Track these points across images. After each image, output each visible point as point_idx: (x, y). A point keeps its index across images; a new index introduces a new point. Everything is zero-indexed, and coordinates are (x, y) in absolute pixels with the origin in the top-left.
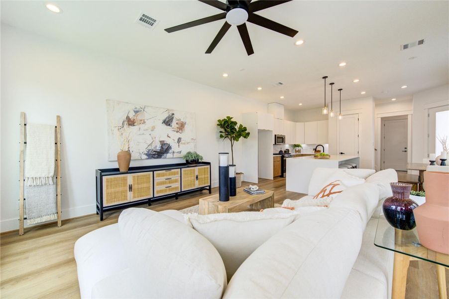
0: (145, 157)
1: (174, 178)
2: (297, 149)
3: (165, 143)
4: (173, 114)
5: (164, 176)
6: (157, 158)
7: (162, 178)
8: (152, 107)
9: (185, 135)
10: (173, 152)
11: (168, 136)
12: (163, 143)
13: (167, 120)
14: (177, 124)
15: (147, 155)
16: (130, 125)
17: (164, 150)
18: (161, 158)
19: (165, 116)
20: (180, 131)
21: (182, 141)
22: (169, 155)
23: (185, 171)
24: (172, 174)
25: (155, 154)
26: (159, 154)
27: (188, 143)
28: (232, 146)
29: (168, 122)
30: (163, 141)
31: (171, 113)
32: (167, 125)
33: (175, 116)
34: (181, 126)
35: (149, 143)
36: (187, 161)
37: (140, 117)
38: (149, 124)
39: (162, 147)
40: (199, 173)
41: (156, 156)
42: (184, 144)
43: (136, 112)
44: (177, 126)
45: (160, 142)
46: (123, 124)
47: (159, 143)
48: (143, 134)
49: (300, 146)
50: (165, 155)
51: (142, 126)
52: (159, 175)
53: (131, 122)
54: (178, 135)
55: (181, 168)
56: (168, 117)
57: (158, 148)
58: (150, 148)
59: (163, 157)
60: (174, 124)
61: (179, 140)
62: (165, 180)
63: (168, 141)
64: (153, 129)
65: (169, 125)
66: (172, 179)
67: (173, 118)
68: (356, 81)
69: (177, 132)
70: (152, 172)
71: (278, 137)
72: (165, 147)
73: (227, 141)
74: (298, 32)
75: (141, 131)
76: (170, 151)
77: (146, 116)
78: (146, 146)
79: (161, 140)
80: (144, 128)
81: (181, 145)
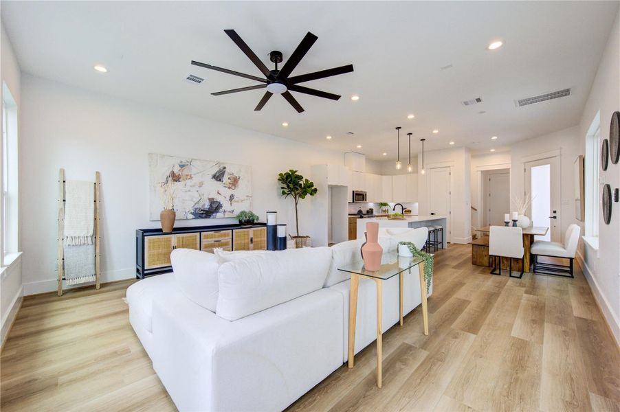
0: (192, 216)
1: (223, 240)
2: (384, 208)
3: (215, 200)
4: (225, 168)
5: (212, 238)
6: (206, 218)
7: (211, 240)
8: (200, 160)
9: (238, 192)
10: (225, 211)
11: (218, 193)
12: (212, 201)
13: (218, 174)
14: (229, 178)
15: (193, 214)
16: (174, 180)
17: (214, 208)
18: (209, 218)
19: (215, 170)
20: (233, 188)
21: (235, 199)
22: (219, 215)
23: (237, 232)
24: (222, 236)
25: (203, 214)
26: (207, 214)
27: (242, 201)
28: (296, 204)
29: (218, 177)
30: (213, 199)
31: (222, 166)
32: (217, 180)
33: (227, 170)
34: (235, 182)
35: (196, 200)
36: (240, 221)
37: (186, 172)
38: (196, 180)
39: (211, 205)
40: (254, 235)
42: (238, 202)
43: (182, 166)
44: (229, 181)
45: (209, 199)
46: (167, 181)
47: (208, 201)
48: (189, 191)
49: (388, 205)
50: (214, 214)
51: (189, 182)
52: (206, 237)
53: (176, 178)
54: (230, 192)
55: (232, 230)
56: (219, 171)
57: (207, 206)
58: (197, 206)
59: (212, 216)
60: (226, 179)
61: (232, 197)
62: (213, 242)
63: (219, 198)
64: (201, 185)
65: (220, 180)
66: (222, 241)
67: (224, 172)
68: (435, 132)
69: (229, 188)
70: (199, 233)
71: (356, 194)
72: (215, 206)
73: (291, 199)
74: (340, 97)
75: (188, 188)
76: (221, 210)
77: (193, 171)
78: (193, 204)
79: (210, 197)
80: (191, 184)
81: (233, 204)
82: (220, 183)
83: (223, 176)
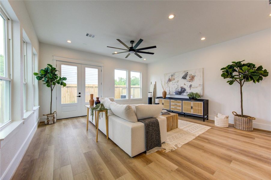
0: (174, 94)
1: (178, 104)
4: (188, 73)
6: (179, 95)
8: (177, 72)
9: (195, 83)
10: (187, 92)
11: (184, 84)
12: (182, 88)
14: (189, 77)
17: (183, 91)
19: (183, 75)
20: (192, 81)
22: (185, 94)
26: (180, 93)
27: (196, 87)
28: (241, 88)
29: (184, 78)
30: (182, 87)
31: (186, 72)
32: (184, 79)
33: (189, 73)
34: (192, 78)
36: (190, 97)
37: (173, 78)
38: (176, 80)
39: (181, 90)
40: (194, 105)
41: (179, 94)
42: (194, 88)
43: (172, 76)
44: (190, 78)
46: (168, 81)
47: (180, 88)
51: (174, 81)
53: (170, 80)
54: (190, 83)
55: (182, 101)
56: (185, 75)
58: (177, 90)
59: (182, 94)
60: (188, 78)
61: (191, 86)
62: (174, 104)
63: (185, 87)
64: (178, 81)
65: (185, 79)
67: (187, 75)
69: (190, 81)
72: (183, 90)
75: (174, 83)
76: (185, 92)
77: (175, 76)
78: (175, 89)
79: (181, 86)
80: (175, 82)
81: (192, 89)
82: (185, 80)
83: (187, 77)
